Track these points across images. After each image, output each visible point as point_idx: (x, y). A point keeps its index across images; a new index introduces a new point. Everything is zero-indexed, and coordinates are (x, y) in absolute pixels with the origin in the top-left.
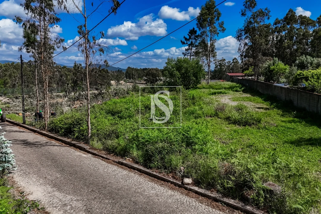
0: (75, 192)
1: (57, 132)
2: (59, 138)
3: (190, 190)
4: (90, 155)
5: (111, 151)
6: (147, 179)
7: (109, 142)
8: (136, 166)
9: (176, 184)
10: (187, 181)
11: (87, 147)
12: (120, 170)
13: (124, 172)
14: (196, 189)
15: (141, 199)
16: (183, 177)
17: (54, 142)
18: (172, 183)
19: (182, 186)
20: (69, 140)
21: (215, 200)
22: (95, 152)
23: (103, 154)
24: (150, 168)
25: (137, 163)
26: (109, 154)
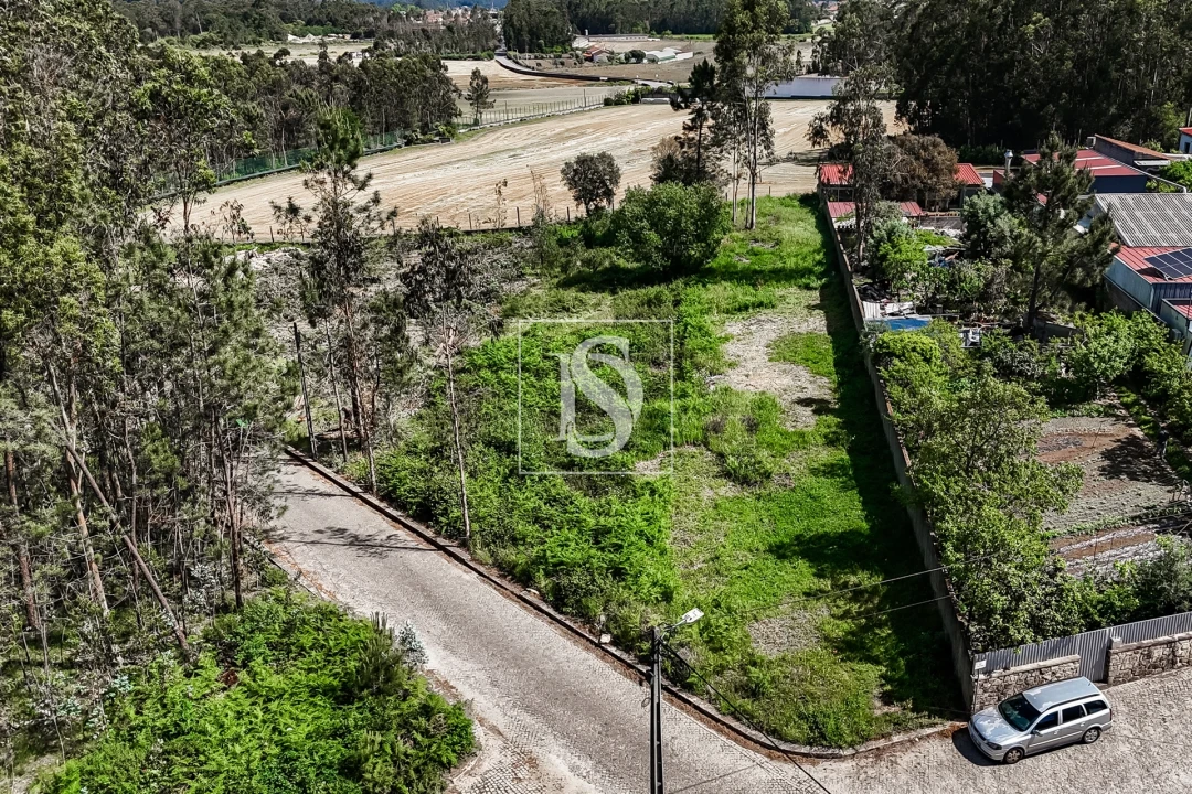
0: (473, 656)
1: (402, 507)
2: (409, 522)
3: (607, 651)
4: (475, 575)
5: (507, 570)
6: (559, 632)
7: (502, 553)
8: (544, 607)
9: (592, 642)
10: (606, 638)
11: (466, 556)
12: (523, 612)
13: (527, 618)
14: (613, 650)
15: (550, 667)
16: (602, 632)
17: (402, 534)
18: (588, 639)
19: (598, 645)
20: (429, 533)
21: (630, 666)
22: (482, 569)
23: (494, 574)
24: (561, 613)
25: (546, 601)
26: (504, 577)
